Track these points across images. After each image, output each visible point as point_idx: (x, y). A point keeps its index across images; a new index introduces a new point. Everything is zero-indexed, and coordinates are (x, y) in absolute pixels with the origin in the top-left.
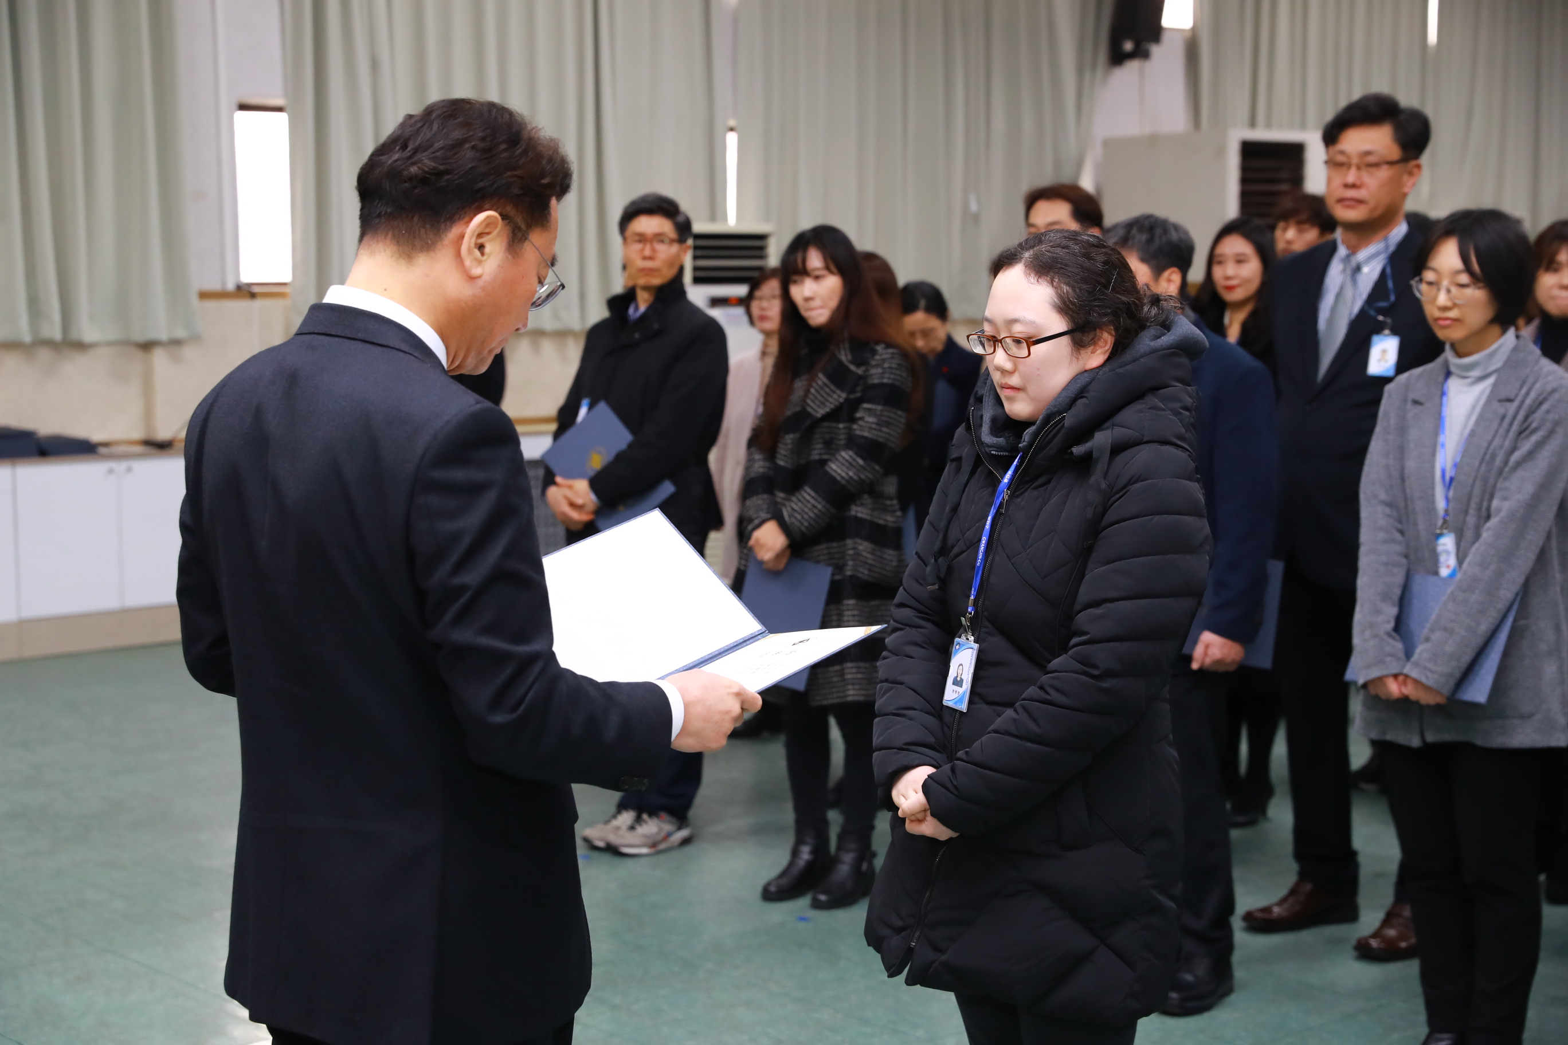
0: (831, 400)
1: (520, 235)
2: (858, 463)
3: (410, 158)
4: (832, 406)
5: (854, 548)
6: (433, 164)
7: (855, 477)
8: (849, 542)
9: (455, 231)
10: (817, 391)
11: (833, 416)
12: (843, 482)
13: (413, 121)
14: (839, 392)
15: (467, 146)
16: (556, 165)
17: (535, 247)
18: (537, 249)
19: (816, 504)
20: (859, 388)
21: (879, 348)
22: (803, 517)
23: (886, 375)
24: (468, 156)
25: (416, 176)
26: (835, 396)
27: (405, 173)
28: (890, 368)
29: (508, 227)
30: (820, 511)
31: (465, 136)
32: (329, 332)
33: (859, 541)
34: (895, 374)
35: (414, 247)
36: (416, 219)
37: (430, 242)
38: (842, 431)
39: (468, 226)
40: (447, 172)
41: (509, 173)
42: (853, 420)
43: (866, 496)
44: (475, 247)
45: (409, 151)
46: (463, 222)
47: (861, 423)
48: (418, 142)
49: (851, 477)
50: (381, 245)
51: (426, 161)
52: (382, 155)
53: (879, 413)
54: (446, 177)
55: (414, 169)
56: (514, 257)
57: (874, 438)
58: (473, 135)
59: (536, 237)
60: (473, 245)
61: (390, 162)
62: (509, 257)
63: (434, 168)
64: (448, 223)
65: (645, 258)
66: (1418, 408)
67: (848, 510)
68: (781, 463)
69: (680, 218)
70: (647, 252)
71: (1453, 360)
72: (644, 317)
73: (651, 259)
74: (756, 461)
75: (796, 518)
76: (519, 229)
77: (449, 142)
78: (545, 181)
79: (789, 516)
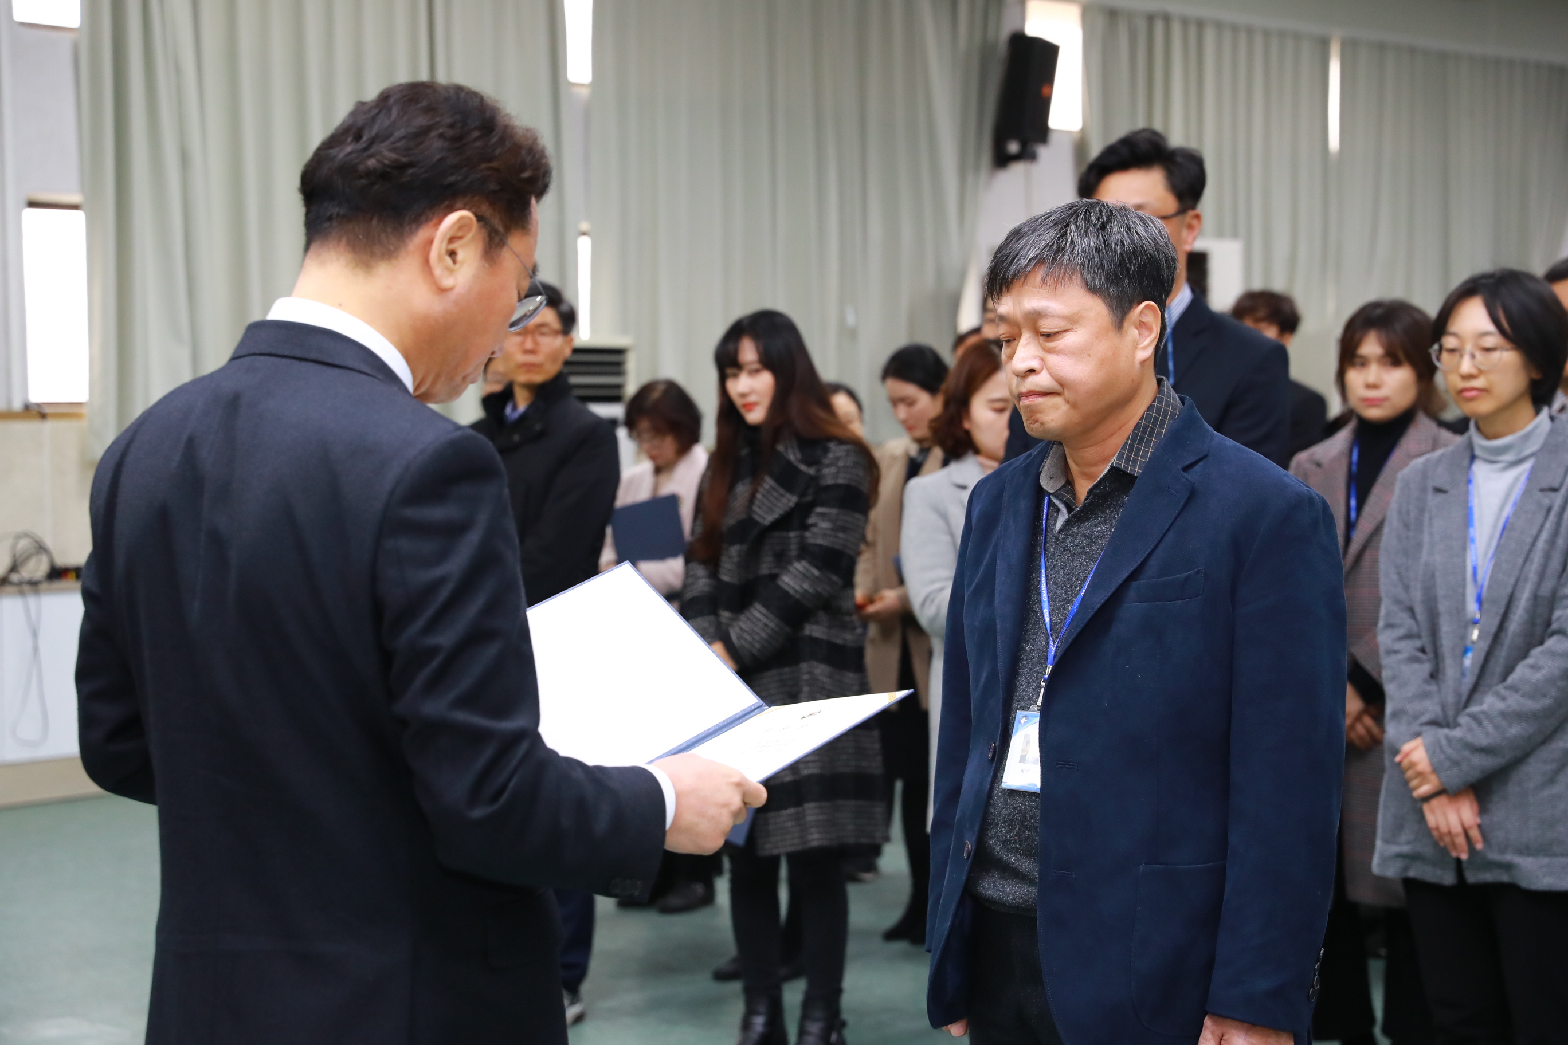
0: (779, 504)
1: (497, 239)
2: (813, 574)
3: (365, 150)
4: (782, 512)
5: (809, 673)
6: (394, 156)
7: (811, 590)
8: (804, 666)
9: (422, 234)
10: (764, 496)
11: (784, 523)
12: (798, 596)
13: (368, 106)
14: (788, 496)
15: (433, 134)
16: (535, 159)
17: (514, 253)
18: (518, 258)
19: (767, 622)
20: (811, 491)
21: (832, 446)
22: (753, 639)
23: (842, 475)
24: (435, 147)
25: (375, 170)
26: (784, 501)
28: (845, 467)
29: (484, 230)
30: (772, 630)
31: (431, 123)
32: (274, 353)
33: (815, 663)
34: (851, 473)
35: (372, 254)
36: (374, 222)
38: (794, 541)
39: (437, 229)
40: (410, 165)
41: (484, 165)
42: (805, 527)
43: (820, 613)
44: (446, 253)
45: (364, 143)
46: (431, 224)
47: (814, 529)
48: (374, 132)
49: (806, 591)
50: (333, 254)
51: (386, 153)
52: (331, 147)
53: (835, 517)
54: (410, 171)
55: (371, 163)
56: (491, 266)
57: (831, 545)
58: (440, 121)
59: (515, 242)
60: (443, 251)
62: (485, 266)
63: (396, 161)
65: (527, 352)
66: (1441, 497)
67: (803, 629)
68: (725, 578)
69: (564, 308)
70: (529, 345)
71: (1479, 441)
72: (523, 417)
73: (532, 352)
74: (699, 578)
75: (745, 640)
76: (496, 232)
77: (411, 130)
78: (525, 175)
79: (738, 637)
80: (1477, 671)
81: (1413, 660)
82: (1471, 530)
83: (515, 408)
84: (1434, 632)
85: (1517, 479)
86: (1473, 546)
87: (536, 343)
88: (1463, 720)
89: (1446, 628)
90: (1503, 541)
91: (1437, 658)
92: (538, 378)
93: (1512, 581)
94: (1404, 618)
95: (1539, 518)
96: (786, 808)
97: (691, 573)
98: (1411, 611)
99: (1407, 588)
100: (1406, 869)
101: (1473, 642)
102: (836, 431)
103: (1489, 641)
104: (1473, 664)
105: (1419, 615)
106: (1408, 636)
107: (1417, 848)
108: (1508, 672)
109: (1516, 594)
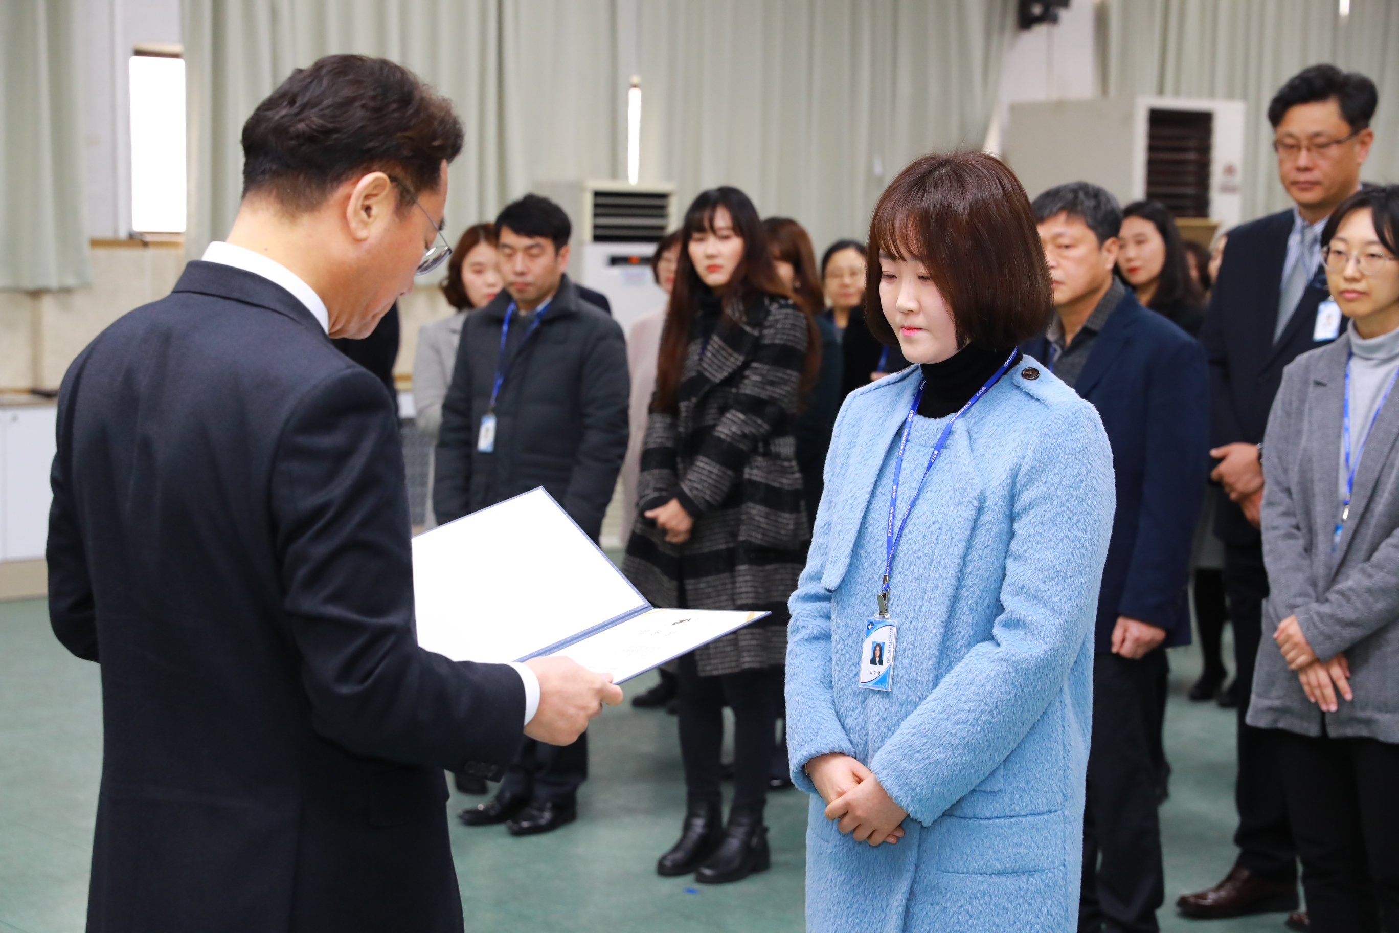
0: (727, 363)
1: (408, 198)
3: (297, 114)
4: (730, 370)
5: (749, 513)
6: (321, 122)
8: (744, 507)
9: (342, 191)
10: (713, 355)
13: (302, 76)
14: (736, 355)
15: (357, 104)
16: (448, 127)
17: (423, 210)
18: (425, 213)
19: (712, 470)
20: (753, 350)
23: (779, 336)
24: (357, 115)
25: (304, 133)
26: (733, 360)
27: (292, 130)
28: (783, 328)
29: (396, 190)
30: (717, 475)
31: (356, 94)
32: (205, 291)
33: (754, 505)
35: (298, 206)
36: (301, 178)
37: (315, 202)
39: (355, 187)
40: (336, 130)
41: (399, 134)
43: (757, 456)
44: (362, 209)
45: (297, 108)
46: (350, 182)
47: (746, 381)
48: (306, 99)
50: (264, 203)
51: (315, 119)
52: (269, 109)
54: (335, 136)
55: (301, 126)
56: (401, 221)
58: (362, 94)
59: (425, 201)
60: (359, 207)
62: (397, 220)
63: (322, 126)
64: (335, 184)
66: (1320, 389)
67: (743, 473)
71: (1356, 340)
74: (658, 429)
75: (697, 489)
76: (408, 191)
77: (338, 100)
78: (436, 143)
79: (691, 490)
80: (1344, 548)
81: (1289, 536)
82: (1346, 420)
84: (1308, 512)
85: (1388, 375)
86: (1347, 434)
88: (1332, 595)
89: (1320, 508)
90: (1372, 432)
91: (1311, 531)
93: (1379, 467)
94: (1282, 496)
97: (651, 424)
98: (1288, 491)
99: (1286, 471)
100: (1276, 721)
101: (1343, 520)
103: (1356, 520)
104: (1341, 541)
105: (1295, 496)
106: (1286, 514)
107: (1288, 703)
108: (1374, 549)
109: (1383, 479)
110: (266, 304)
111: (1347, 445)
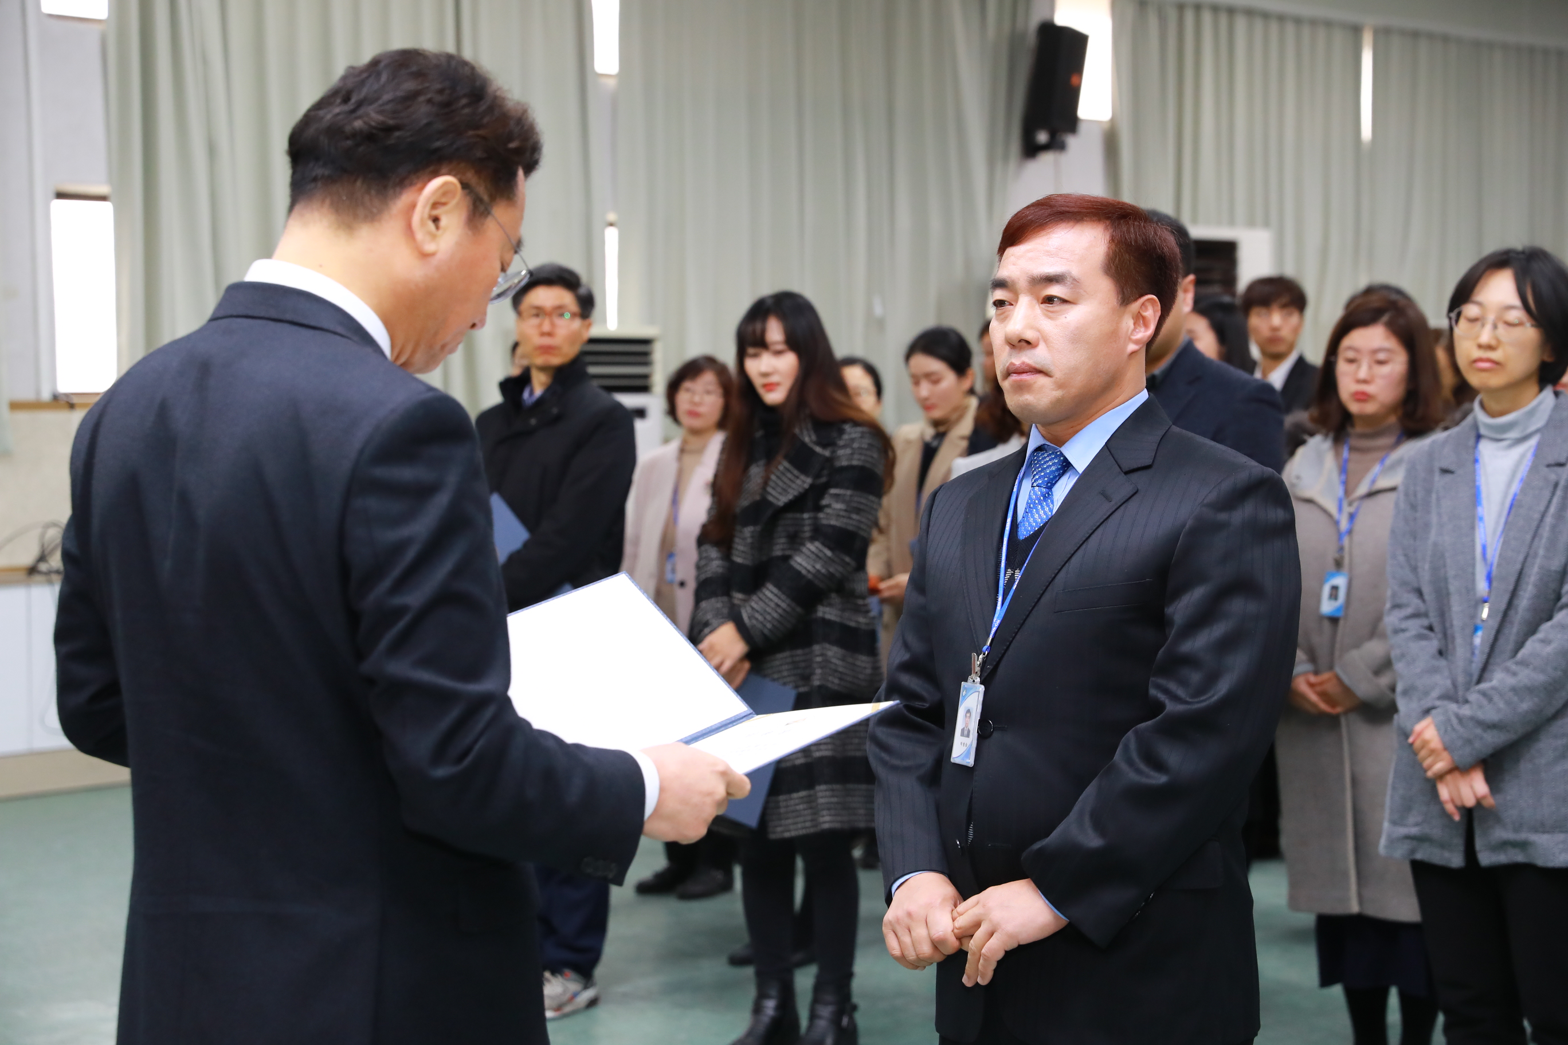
0: (793, 486)
1: (482, 208)
2: (825, 555)
3: (353, 111)
4: (796, 493)
5: (822, 655)
6: (380, 118)
7: (823, 571)
8: (817, 648)
10: (778, 477)
11: (797, 504)
12: (810, 576)
13: (356, 73)
14: (803, 477)
15: (422, 99)
16: (526, 128)
17: (499, 224)
19: (780, 602)
20: (825, 472)
21: (847, 427)
22: (765, 618)
23: (856, 456)
24: (422, 111)
25: (361, 131)
26: (798, 482)
27: (348, 129)
28: (860, 448)
29: (468, 197)
30: (784, 610)
31: (420, 87)
32: (250, 313)
33: (827, 646)
34: (866, 455)
35: (355, 216)
37: (375, 210)
38: (807, 522)
39: (421, 193)
40: (397, 128)
41: (471, 133)
42: (819, 508)
43: (833, 595)
44: (429, 219)
45: (353, 104)
46: (415, 187)
47: (828, 510)
48: (363, 95)
49: (818, 571)
50: (316, 215)
51: (373, 115)
52: (320, 110)
53: (848, 498)
54: (397, 134)
55: (358, 124)
56: (475, 231)
57: (843, 526)
58: (427, 88)
59: (500, 212)
61: (329, 117)
62: (470, 233)
63: (383, 123)
64: (398, 189)
65: (543, 334)
66: (1448, 477)
67: (816, 611)
68: (738, 560)
69: (582, 291)
70: (546, 327)
71: (1484, 419)
72: (540, 401)
73: (549, 334)
74: (712, 560)
76: (481, 200)
77: (399, 94)
78: (513, 145)
79: (749, 618)
80: (1487, 650)
81: (1421, 638)
82: (1480, 509)
83: (532, 393)
84: (1443, 610)
85: (1523, 456)
86: (1481, 525)
87: (553, 325)
88: (1473, 697)
89: (1457, 607)
90: (1511, 518)
91: (1446, 636)
92: (556, 361)
93: (1521, 558)
94: (1411, 598)
95: (1547, 494)
96: (797, 791)
97: (705, 555)
98: (1419, 591)
99: (1414, 569)
100: (1413, 851)
101: (1483, 621)
102: (852, 414)
103: (1498, 619)
104: (1483, 642)
105: (1427, 597)
106: (1416, 615)
107: (1427, 830)
108: (1520, 645)
109: (1526, 570)
110: (325, 325)
111: (1483, 536)
